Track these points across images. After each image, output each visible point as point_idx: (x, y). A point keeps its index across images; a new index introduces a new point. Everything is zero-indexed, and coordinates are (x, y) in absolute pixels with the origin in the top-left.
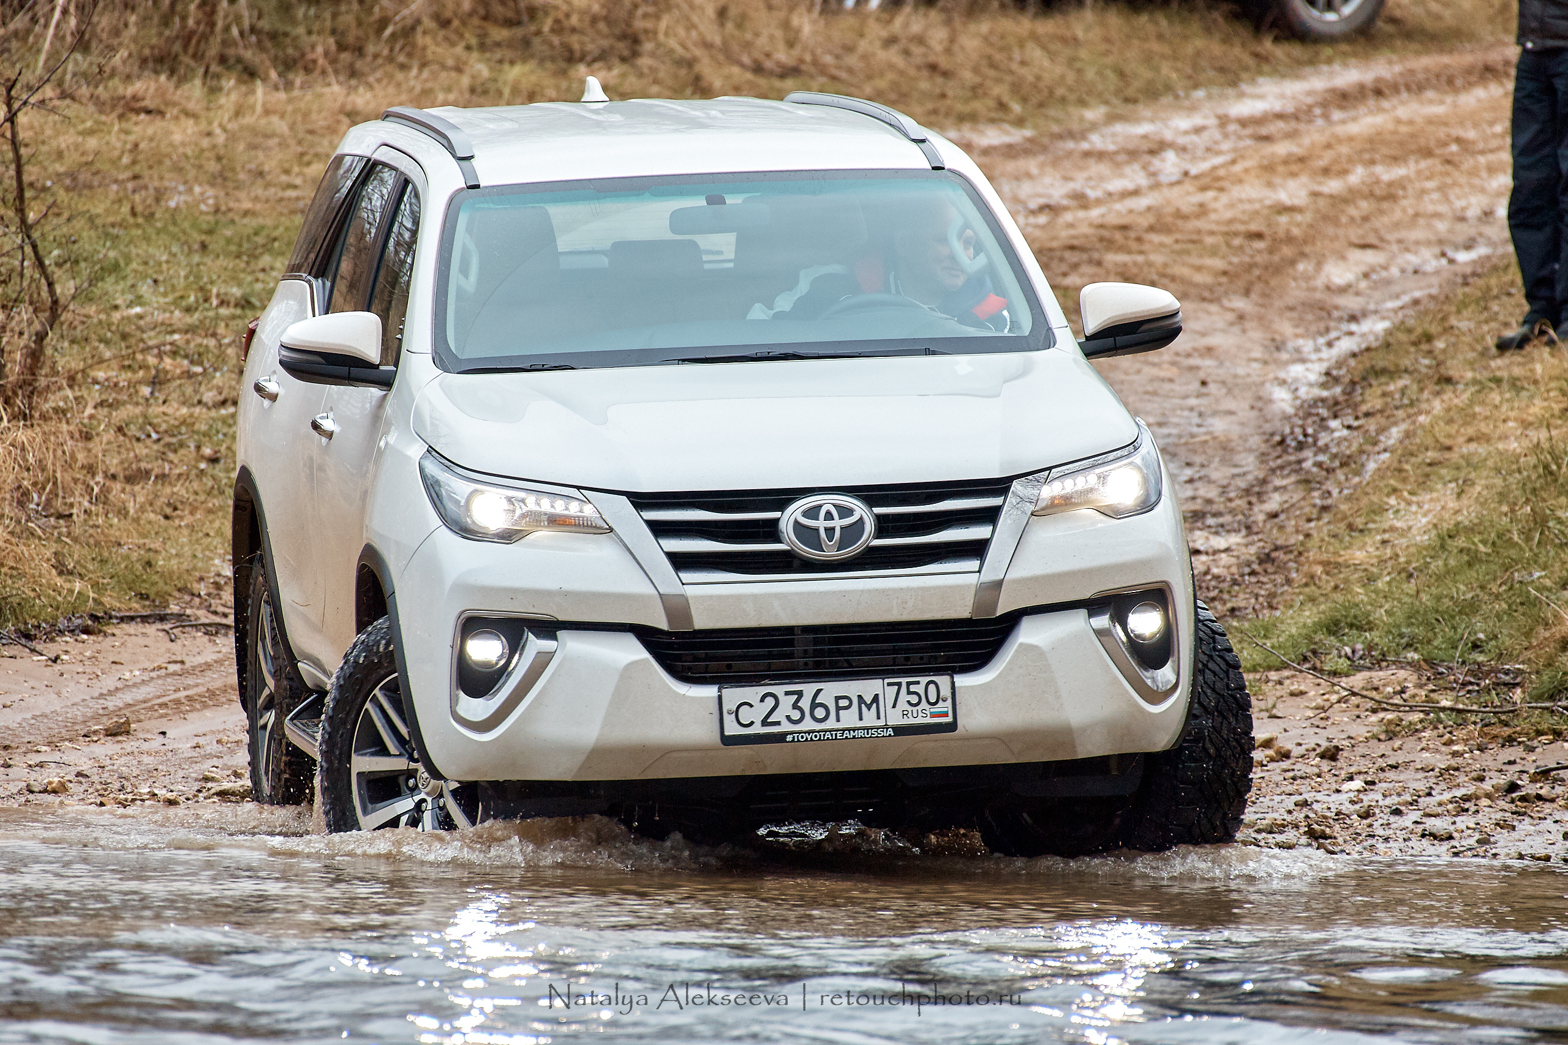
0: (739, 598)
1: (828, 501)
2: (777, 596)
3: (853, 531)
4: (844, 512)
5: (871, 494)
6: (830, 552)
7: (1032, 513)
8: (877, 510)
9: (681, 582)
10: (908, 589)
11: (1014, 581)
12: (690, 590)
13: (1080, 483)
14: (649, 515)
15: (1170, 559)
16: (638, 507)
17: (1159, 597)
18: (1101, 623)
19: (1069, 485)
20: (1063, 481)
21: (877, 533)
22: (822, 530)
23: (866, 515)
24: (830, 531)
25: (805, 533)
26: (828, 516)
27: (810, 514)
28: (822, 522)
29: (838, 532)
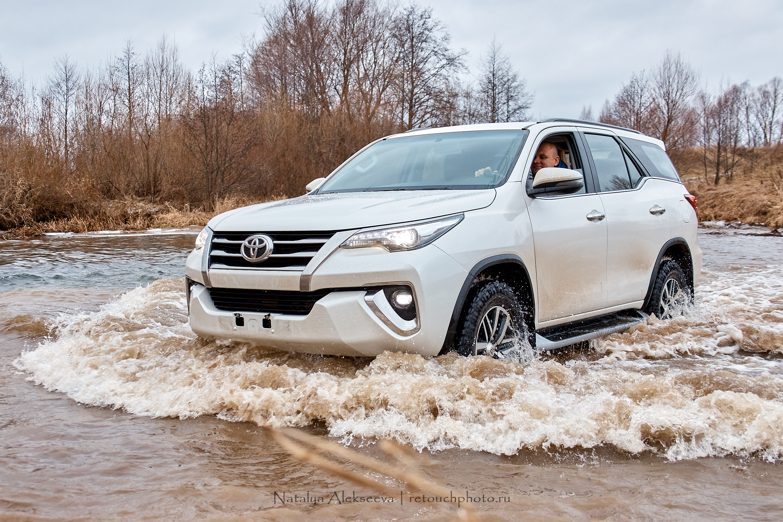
0: (223, 275)
1: (256, 238)
2: (234, 275)
3: (262, 250)
4: (261, 241)
5: (274, 235)
6: (254, 259)
7: (339, 247)
8: (275, 242)
9: (209, 268)
10: (276, 277)
11: (317, 276)
12: (211, 271)
13: (377, 235)
14: (216, 240)
15: (413, 272)
16: (214, 237)
17: (408, 289)
18: (370, 298)
19: (370, 236)
20: (366, 234)
21: (274, 252)
22: (252, 249)
23: (269, 243)
24: (254, 249)
25: (247, 250)
26: (255, 243)
27: (250, 242)
28: (252, 246)
29: (257, 250)
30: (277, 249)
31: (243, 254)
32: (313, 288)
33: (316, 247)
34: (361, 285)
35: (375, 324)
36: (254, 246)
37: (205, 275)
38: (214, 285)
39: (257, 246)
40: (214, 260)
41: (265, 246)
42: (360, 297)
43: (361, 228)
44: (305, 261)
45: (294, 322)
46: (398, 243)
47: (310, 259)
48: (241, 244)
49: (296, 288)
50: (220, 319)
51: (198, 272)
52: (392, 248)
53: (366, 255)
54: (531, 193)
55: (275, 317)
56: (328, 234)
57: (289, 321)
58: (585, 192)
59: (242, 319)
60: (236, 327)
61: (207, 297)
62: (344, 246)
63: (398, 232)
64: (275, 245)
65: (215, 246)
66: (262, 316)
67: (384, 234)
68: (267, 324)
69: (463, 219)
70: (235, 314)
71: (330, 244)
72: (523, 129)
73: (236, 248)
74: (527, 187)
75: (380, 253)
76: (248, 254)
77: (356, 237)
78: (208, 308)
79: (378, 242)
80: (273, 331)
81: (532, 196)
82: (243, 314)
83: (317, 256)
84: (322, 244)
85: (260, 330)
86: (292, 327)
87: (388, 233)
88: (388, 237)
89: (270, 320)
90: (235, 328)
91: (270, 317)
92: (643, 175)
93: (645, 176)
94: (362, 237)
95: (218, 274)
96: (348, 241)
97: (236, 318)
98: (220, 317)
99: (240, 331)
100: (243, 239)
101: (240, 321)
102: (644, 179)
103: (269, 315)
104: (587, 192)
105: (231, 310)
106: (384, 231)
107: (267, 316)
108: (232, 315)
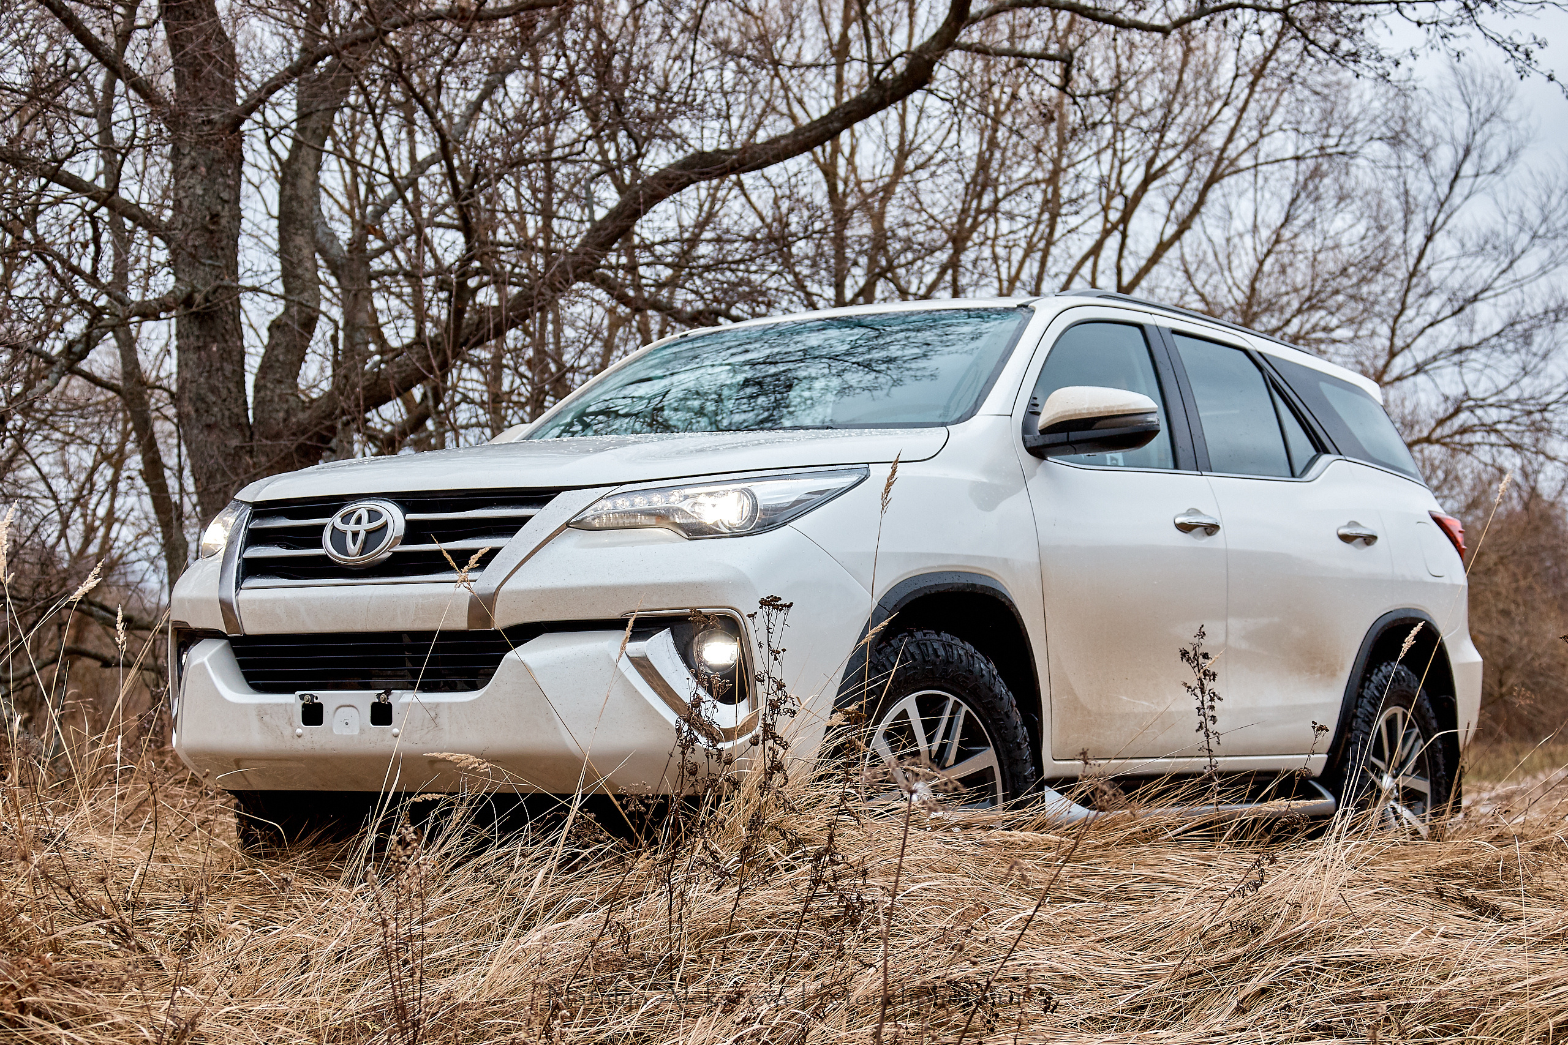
1: (361, 508)
2: (303, 601)
3: (375, 536)
4: (374, 515)
5: (408, 501)
6: (355, 558)
7: (567, 525)
8: (411, 516)
9: (238, 586)
11: (513, 592)
12: (244, 594)
13: (658, 501)
14: (257, 524)
15: (742, 584)
16: (255, 516)
17: (731, 626)
18: (637, 648)
19: (641, 503)
20: (632, 497)
21: (407, 539)
22: (349, 536)
23: (396, 519)
24: (355, 535)
25: (338, 537)
26: (359, 521)
27: (345, 519)
28: (351, 527)
29: (362, 536)
30: (414, 532)
31: (328, 548)
32: (501, 620)
33: (511, 527)
34: (615, 615)
35: (649, 708)
36: (357, 528)
37: (227, 608)
38: (251, 627)
39: (365, 526)
40: (251, 569)
41: (385, 526)
42: (613, 646)
43: (621, 484)
44: (482, 559)
45: (450, 705)
46: (708, 521)
47: (494, 552)
48: (322, 527)
49: (460, 623)
50: (261, 711)
51: (208, 602)
52: (696, 532)
53: (632, 544)
54: (1035, 444)
55: (402, 699)
56: (540, 496)
57: (438, 705)
58: (1171, 464)
59: (320, 706)
60: (301, 729)
61: (229, 662)
62: (577, 524)
63: (709, 494)
64: (409, 523)
65: (255, 538)
66: (370, 696)
67: (675, 499)
68: (381, 714)
69: (866, 477)
70: (302, 697)
71: (542, 520)
72: (1019, 306)
73: (313, 537)
74: (1026, 429)
75: (666, 540)
76: (341, 547)
77: (608, 505)
78: (230, 687)
79: (661, 517)
80: (396, 731)
81: (1039, 452)
82: (323, 696)
83: (511, 547)
84: (526, 519)
85: (362, 731)
86: (443, 720)
87: (686, 497)
88: (686, 506)
89: (390, 705)
90: (299, 731)
91: (391, 699)
92: (1321, 448)
93: (1327, 452)
94: (623, 504)
95: (262, 601)
96: (589, 512)
97: (304, 706)
98: (260, 707)
99: (312, 739)
100: (329, 513)
101: (313, 715)
102: (1325, 458)
103: (388, 692)
104: (1176, 467)
105: (289, 690)
106: (676, 492)
107: (383, 696)
108: (292, 701)
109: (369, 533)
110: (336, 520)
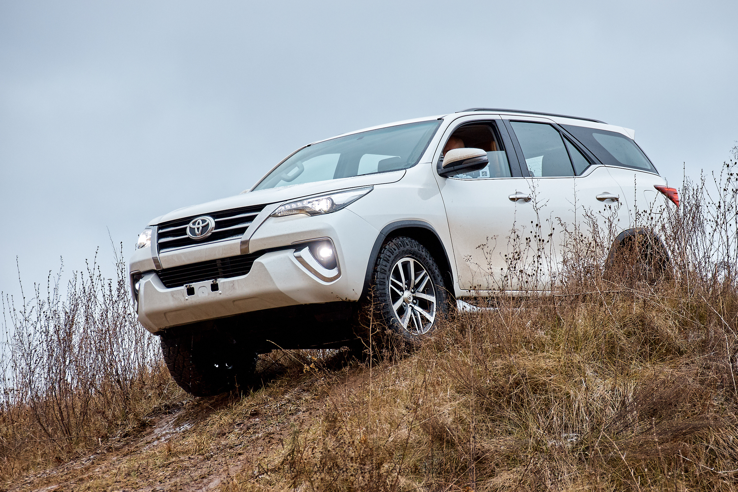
0: (172, 256)
1: (199, 219)
2: (183, 254)
3: (205, 228)
4: (204, 221)
5: (215, 215)
6: (199, 237)
7: (270, 216)
8: (216, 220)
9: (159, 253)
10: (220, 246)
11: (254, 240)
12: (161, 255)
13: (300, 205)
14: (160, 231)
15: (330, 229)
16: (159, 229)
17: (328, 243)
18: (297, 254)
19: (294, 206)
20: (290, 204)
21: (216, 228)
22: (196, 229)
23: (212, 222)
24: (198, 228)
25: (192, 230)
26: (199, 224)
27: (194, 224)
28: (196, 226)
29: (201, 228)
30: (218, 225)
31: (189, 234)
32: (251, 250)
33: (251, 219)
34: (289, 243)
35: (304, 273)
36: (198, 226)
37: (155, 260)
38: (165, 266)
39: (201, 225)
40: (162, 246)
41: (208, 224)
42: (290, 254)
43: (287, 200)
44: (242, 231)
45: (238, 280)
46: (317, 209)
47: (246, 228)
49: (238, 253)
50: (172, 293)
51: (147, 260)
52: (313, 213)
53: (292, 220)
54: (442, 172)
55: (221, 281)
57: (233, 281)
58: (510, 175)
59: (193, 288)
61: (157, 280)
62: (274, 215)
64: (216, 222)
65: (161, 236)
66: (210, 282)
67: (305, 203)
68: (215, 288)
69: (372, 190)
70: (186, 286)
71: (261, 215)
72: (438, 119)
73: (183, 232)
74: (438, 167)
75: (303, 217)
76: (194, 234)
77: (283, 208)
78: (160, 288)
79: (301, 210)
80: (220, 292)
81: (445, 175)
82: (193, 285)
83: (252, 226)
84: (255, 216)
85: (209, 294)
86: (236, 286)
87: (309, 202)
88: (310, 205)
89: (217, 284)
90: (187, 298)
91: (217, 282)
92: (591, 162)
93: (595, 163)
94: (288, 207)
95: (168, 256)
96: (277, 211)
97: (187, 289)
98: (172, 292)
99: (192, 300)
100: (188, 223)
101: (191, 291)
102: (593, 167)
103: (216, 280)
104: (512, 176)
105: (182, 285)
106: (305, 201)
107: (215, 281)
108: (183, 288)
109: (203, 227)
110: (191, 224)
